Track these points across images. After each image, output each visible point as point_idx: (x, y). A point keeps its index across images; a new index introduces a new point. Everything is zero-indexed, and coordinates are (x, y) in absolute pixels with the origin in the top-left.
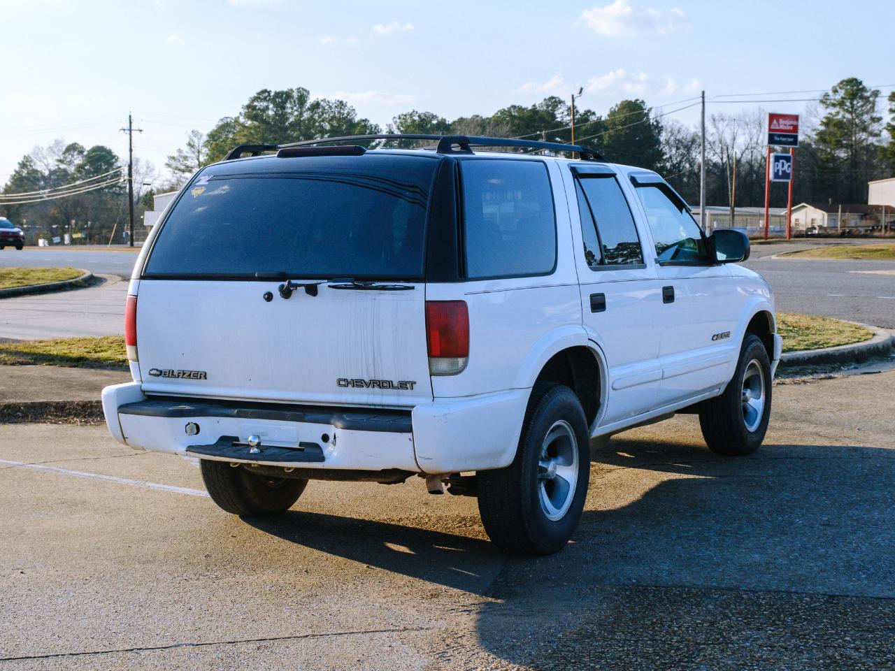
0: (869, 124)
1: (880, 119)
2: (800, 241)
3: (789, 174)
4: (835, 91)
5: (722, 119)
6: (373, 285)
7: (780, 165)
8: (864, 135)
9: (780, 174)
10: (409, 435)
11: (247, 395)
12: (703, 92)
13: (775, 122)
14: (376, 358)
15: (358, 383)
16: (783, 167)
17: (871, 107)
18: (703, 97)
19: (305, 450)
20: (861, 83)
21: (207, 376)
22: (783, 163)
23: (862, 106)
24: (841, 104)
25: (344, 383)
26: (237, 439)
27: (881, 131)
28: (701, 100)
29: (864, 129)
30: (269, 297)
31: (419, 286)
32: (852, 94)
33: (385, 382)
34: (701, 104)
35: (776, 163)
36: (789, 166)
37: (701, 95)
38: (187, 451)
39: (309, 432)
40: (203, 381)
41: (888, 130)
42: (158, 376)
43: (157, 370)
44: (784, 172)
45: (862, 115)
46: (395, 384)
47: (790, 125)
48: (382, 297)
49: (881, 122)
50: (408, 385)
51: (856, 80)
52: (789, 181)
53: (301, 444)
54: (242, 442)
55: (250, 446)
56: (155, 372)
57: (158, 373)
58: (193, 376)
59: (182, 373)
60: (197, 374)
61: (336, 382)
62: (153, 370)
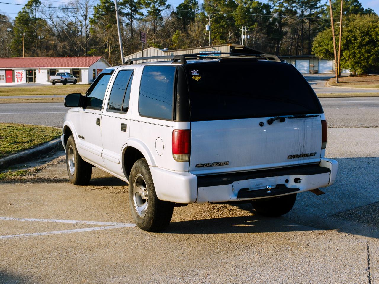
6: (306, 116)
10: (329, 173)
14: (304, 145)
15: (296, 156)
19: (279, 188)
21: (229, 164)
25: (290, 157)
26: (248, 189)
30: (261, 124)
33: (305, 154)
38: (237, 198)
39: (280, 180)
40: (226, 166)
42: (202, 167)
43: (201, 164)
46: (309, 154)
48: (307, 120)
50: (314, 154)
53: (277, 185)
54: (250, 190)
55: (267, 189)
56: (199, 165)
57: (202, 165)
58: (222, 164)
59: (216, 164)
60: (224, 163)
61: (287, 157)
62: (198, 164)
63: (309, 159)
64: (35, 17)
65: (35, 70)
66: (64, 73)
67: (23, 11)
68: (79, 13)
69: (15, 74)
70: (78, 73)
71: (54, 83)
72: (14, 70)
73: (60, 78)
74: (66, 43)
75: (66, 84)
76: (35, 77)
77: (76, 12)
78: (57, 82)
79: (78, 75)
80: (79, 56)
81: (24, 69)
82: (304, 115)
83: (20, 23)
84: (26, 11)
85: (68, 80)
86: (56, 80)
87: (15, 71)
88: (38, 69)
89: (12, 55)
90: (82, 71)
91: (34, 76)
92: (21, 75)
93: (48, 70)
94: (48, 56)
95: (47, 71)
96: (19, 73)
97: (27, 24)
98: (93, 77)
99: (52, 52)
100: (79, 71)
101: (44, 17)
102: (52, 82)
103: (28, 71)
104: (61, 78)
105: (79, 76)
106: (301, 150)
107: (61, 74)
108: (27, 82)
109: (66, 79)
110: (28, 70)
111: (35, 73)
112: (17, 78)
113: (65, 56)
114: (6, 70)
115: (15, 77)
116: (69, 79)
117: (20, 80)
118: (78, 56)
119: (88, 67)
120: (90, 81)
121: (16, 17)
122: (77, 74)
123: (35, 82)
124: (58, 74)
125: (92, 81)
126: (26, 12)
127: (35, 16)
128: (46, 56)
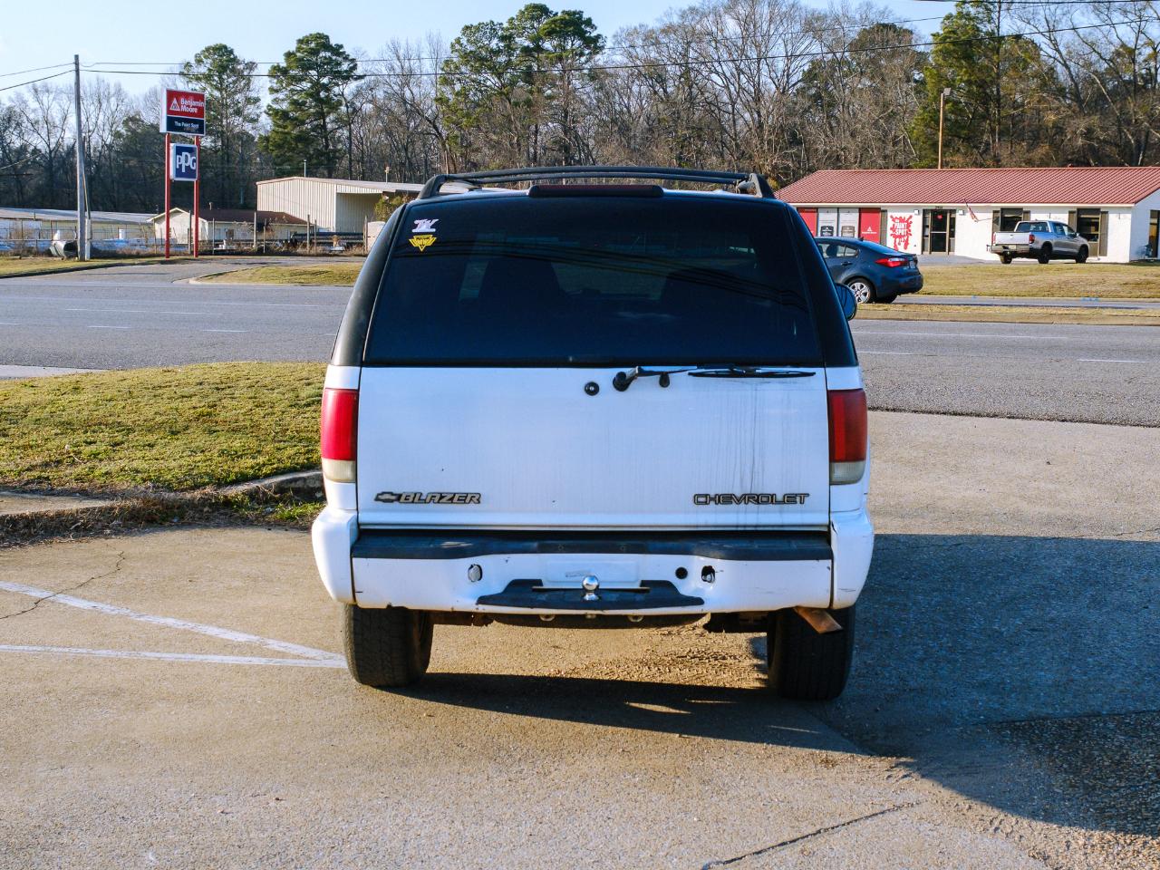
0: (244, 106)
1: (257, 100)
2: (212, 259)
3: (195, 171)
4: (199, 61)
5: (48, 91)
6: (757, 371)
7: (183, 158)
8: (238, 120)
9: (183, 171)
10: (828, 562)
11: (548, 522)
12: (77, 57)
13: (175, 101)
14: (756, 466)
15: (727, 499)
16: (186, 162)
17: (245, 85)
18: (77, 64)
19: (652, 592)
20: (231, 52)
21: (481, 500)
22: (186, 156)
23: (234, 82)
24: (208, 78)
25: (702, 499)
26: (539, 582)
27: (258, 116)
28: (73, 67)
29: (238, 112)
30: (592, 389)
31: (819, 371)
32: (220, 66)
33: (763, 495)
34: (74, 74)
35: (178, 156)
36: (194, 161)
37: (74, 61)
38: (477, 604)
39: (659, 566)
40: (472, 506)
41: (269, 115)
42: (392, 501)
43: (392, 494)
44: (188, 168)
45: (235, 93)
46: (780, 498)
47: (193, 107)
48: (766, 386)
49: (258, 104)
50: (798, 499)
51: (225, 47)
52: (195, 180)
53: (644, 583)
54: (545, 587)
55: (585, 591)
56: (387, 496)
57: (394, 498)
58: (459, 500)
59: (438, 496)
60: (466, 497)
61: (692, 498)
62: (383, 493)
63: (781, 512)
64: (996, 31)
65: (953, 211)
66: (1044, 224)
67: (959, 13)
68: (1152, 12)
69: (890, 223)
70: (1096, 225)
71: (1007, 256)
72: (886, 211)
73: (1027, 241)
74: (1095, 119)
75: (1046, 262)
76: (952, 234)
77: (1140, 10)
78: (1015, 254)
79: (1097, 230)
80: (1141, 165)
81: (916, 208)
82: (752, 368)
83: (945, 54)
84: (968, 14)
85: (1055, 249)
86: (1013, 248)
87: (889, 214)
88: (962, 208)
89: (914, 159)
90: (1112, 218)
91: (947, 232)
92: (909, 226)
93: (995, 212)
94: (1030, 163)
95: (991, 215)
96: (902, 220)
97: (968, 57)
98: (1151, 237)
99: (1043, 151)
100: (1100, 216)
101: (1026, 30)
102: (1000, 254)
103: (929, 216)
104: (1032, 239)
105: (1099, 233)
106: (742, 480)
107: (1033, 227)
108: (923, 249)
109: (1047, 245)
110: (932, 210)
111: (953, 221)
112: (895, 237)
113: (1089, 165)
114: (861, 210)
115: (889, 232)
116: (1058, 244)
117: (903, 244)
118: (1137, 165)
119: (1133, 205)
120: (1137, 253)
121: (933, 35)
122: (1093, 228)
123: (949, 251)
124: (1025, 228)
125: (1143, 253)
126: (968, 16)
127: (998, 27)
128: (1024, 164)
